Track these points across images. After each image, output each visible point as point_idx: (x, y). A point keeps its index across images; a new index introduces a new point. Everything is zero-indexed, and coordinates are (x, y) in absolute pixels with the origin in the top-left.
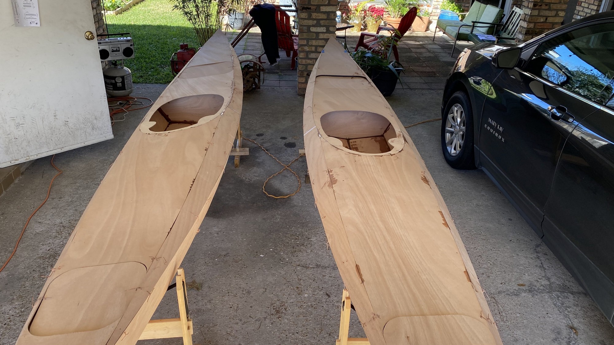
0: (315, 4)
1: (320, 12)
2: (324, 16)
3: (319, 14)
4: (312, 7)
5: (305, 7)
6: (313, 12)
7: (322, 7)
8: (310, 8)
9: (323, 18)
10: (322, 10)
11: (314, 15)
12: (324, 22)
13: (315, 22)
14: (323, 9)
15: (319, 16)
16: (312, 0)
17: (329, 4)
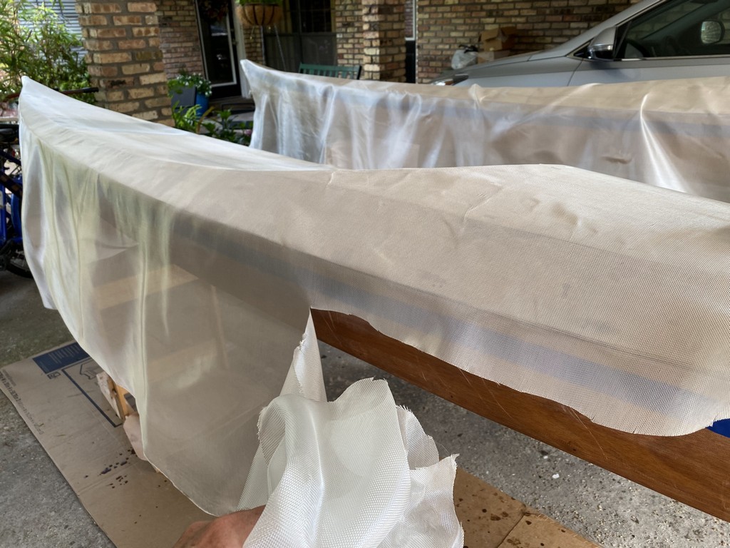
0: (131, 73)
1: (141, 86)
2: (149, 93)
3: (141, 91)
4: (128, 80)
5: (115, 80)
6: (131, 88)
7: (142, 78)
8: (123, 82)
9: (148, 96)
10: (143, 83)
11: (134, 93)
12: (151, 103)
13: (137, 104)
14: (146, 80)
15: (141, 94)
16: (124, 68)
17: (153, 72)
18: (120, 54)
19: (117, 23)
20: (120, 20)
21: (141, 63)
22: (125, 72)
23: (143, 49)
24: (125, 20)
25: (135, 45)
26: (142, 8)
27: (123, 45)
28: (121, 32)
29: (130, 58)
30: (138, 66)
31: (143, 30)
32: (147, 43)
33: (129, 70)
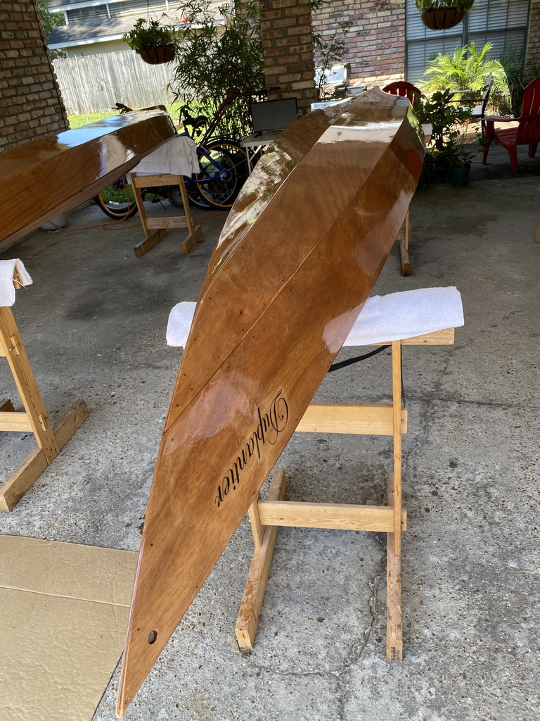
0: (285, 81)
1: (292, 90)
2: (298, 96)
3: (292, 94)
4: (282, 86)
5: (273, 86)
6: (285, 92)
7: (293, 85)
8: (279, 88)
10: (294, 89)
14: (296, 86)
16: (280, 77)
17: (302, 80)
18: (278, 68)
19: (279, 45)
20: (281, 42)
21: (294, 73)
22: (281, 81)
23: (296, 63)
24: (284, 41)
25: (290, 60)
26: (299, 31)
27: (281, 60)
28: (281, 51)
29: (286, 70)
30: (291, 75)
31: (297, 48)
32: (301, 57)
33: (283, 79)
